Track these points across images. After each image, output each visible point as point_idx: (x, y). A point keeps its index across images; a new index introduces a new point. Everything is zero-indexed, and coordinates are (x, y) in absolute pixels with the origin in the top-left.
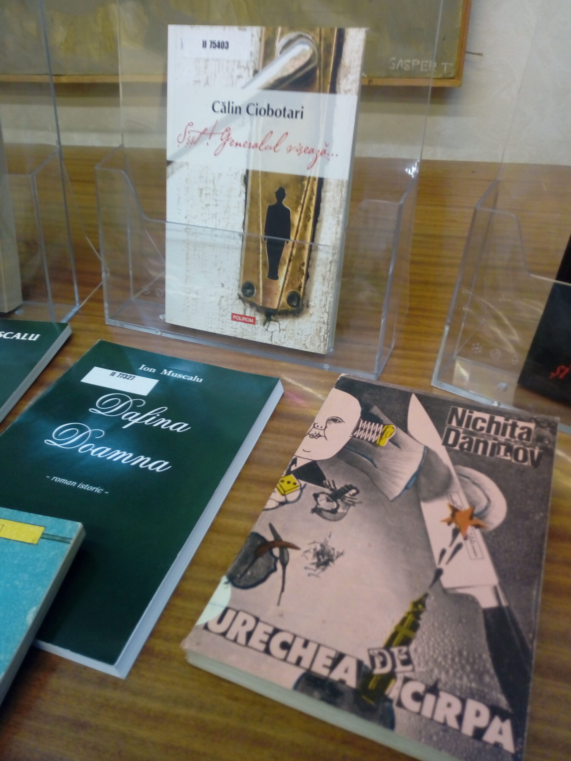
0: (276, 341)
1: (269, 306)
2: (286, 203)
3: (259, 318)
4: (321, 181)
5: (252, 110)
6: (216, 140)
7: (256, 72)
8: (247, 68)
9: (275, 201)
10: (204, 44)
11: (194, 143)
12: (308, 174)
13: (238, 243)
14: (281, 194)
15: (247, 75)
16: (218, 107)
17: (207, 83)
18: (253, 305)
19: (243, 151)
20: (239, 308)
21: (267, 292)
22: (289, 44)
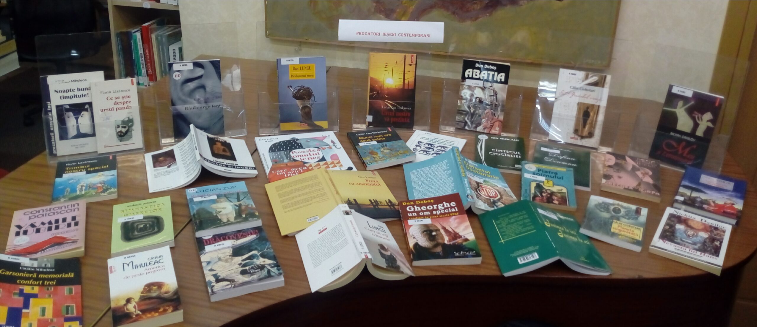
0: (584, 144)
1: (582, 135)
2: (589, 110)
3: (579, 138)
4: (599, 106)
5: (581, 89)
6: (570, 95)
7: (583, 81)
8: (581, 80)
9: (586, 109)
10: (570, 74)
11: (564, 95)
12: (595, 104)
13: (574, 119)
14: (588, 108)
15: (581, 81)
16: (572, 87)
17: (569, 82)
18: (577, 135)
19: (578, 98)
20: (573, 136)
21: (582, 131)
22: (592, 77)
